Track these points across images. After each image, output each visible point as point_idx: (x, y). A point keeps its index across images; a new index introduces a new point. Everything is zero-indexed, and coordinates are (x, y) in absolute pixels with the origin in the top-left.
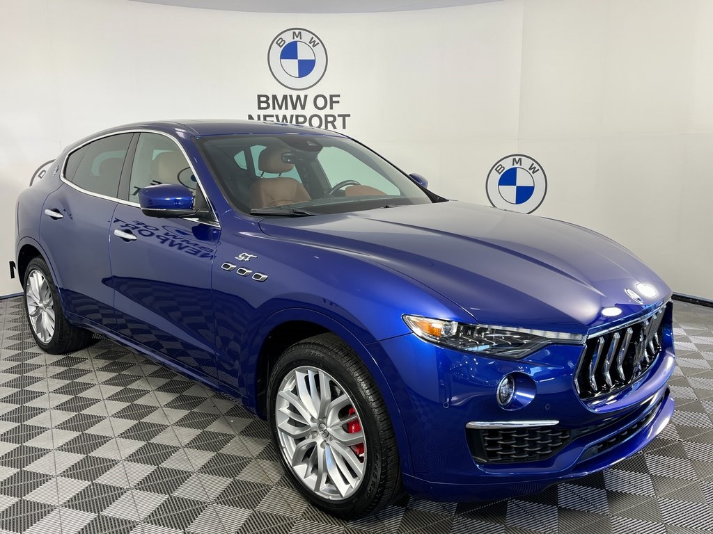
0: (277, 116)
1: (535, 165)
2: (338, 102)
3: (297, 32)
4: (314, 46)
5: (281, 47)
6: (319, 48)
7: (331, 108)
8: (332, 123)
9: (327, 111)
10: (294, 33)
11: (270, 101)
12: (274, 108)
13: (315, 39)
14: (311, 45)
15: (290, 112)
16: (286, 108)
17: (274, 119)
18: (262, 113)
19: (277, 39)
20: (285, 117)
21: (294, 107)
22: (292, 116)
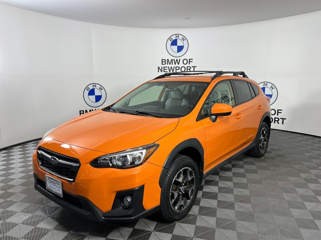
0: (169, 67)
1: (273, 86)
2: (192, 62)
3: (177, 35)
4: (183, 40)
5: (171, 41)
6: (185, 41)
9: (188, 65)
10: (176, 36)
11: (166, 62)
12: (168, 64)
13: (184, 38)
14: (182, 40)
15: (173, 66)
16: (172, 64)
17: (167, 68)
18: (163, 66)
19: (170, 38)
20: (171, 67)
21: (175, 64)
22: (174, 67)
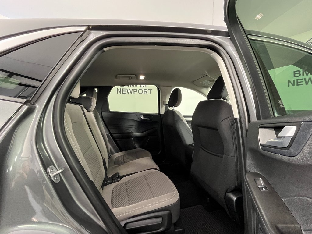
7: (146, 87)
8: (146, 92)
